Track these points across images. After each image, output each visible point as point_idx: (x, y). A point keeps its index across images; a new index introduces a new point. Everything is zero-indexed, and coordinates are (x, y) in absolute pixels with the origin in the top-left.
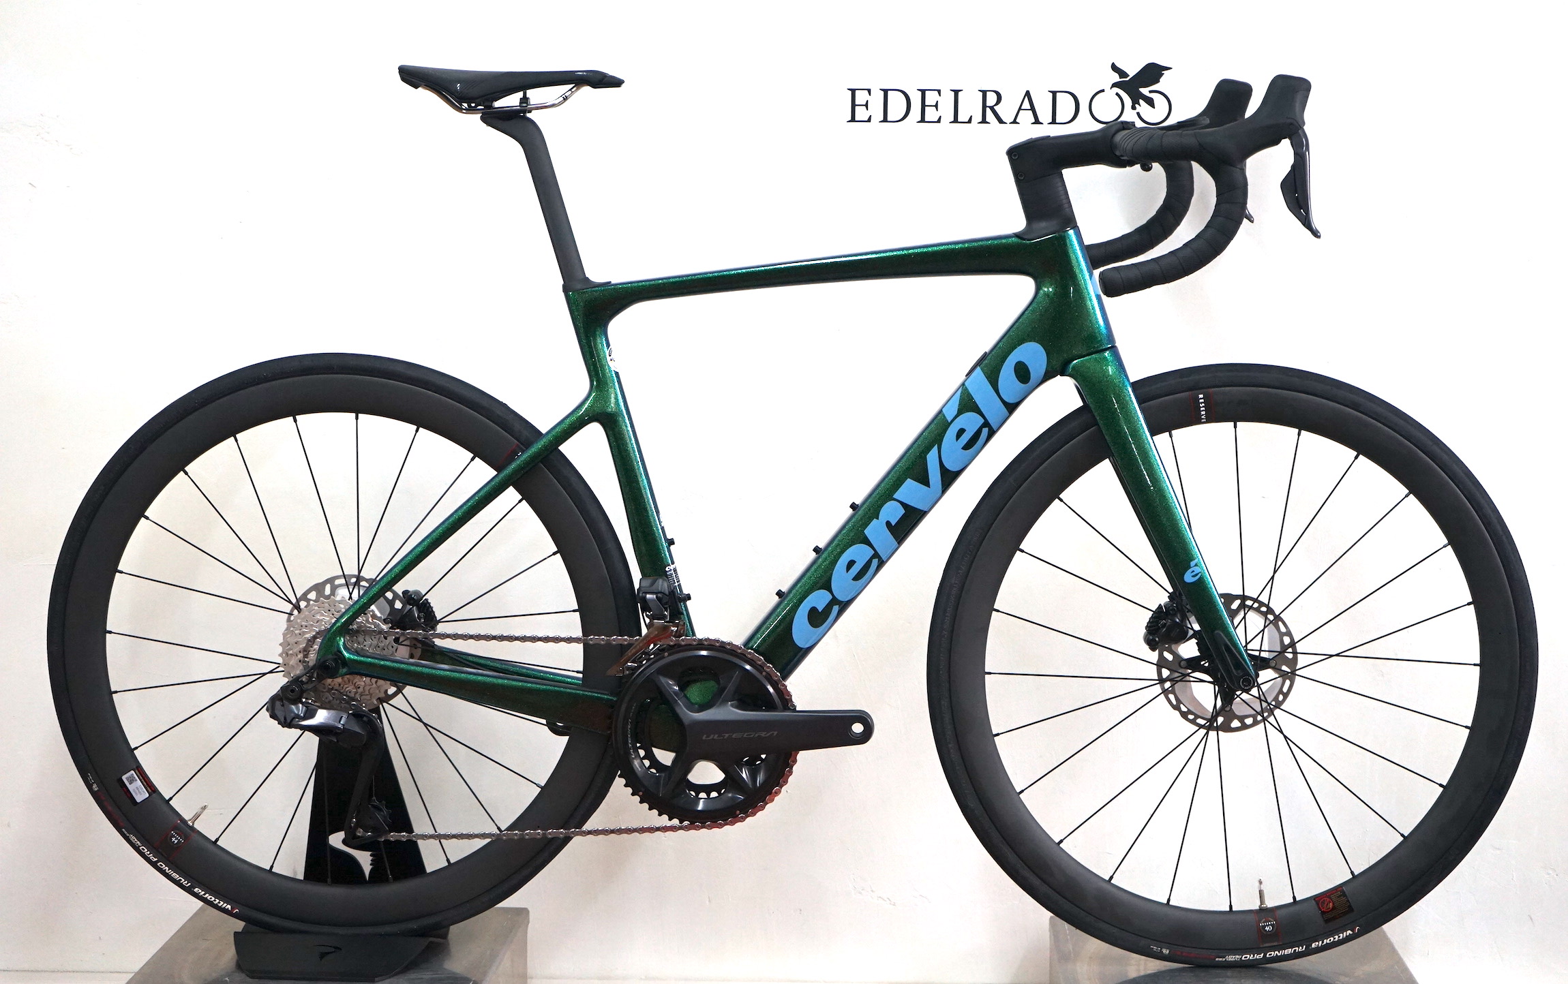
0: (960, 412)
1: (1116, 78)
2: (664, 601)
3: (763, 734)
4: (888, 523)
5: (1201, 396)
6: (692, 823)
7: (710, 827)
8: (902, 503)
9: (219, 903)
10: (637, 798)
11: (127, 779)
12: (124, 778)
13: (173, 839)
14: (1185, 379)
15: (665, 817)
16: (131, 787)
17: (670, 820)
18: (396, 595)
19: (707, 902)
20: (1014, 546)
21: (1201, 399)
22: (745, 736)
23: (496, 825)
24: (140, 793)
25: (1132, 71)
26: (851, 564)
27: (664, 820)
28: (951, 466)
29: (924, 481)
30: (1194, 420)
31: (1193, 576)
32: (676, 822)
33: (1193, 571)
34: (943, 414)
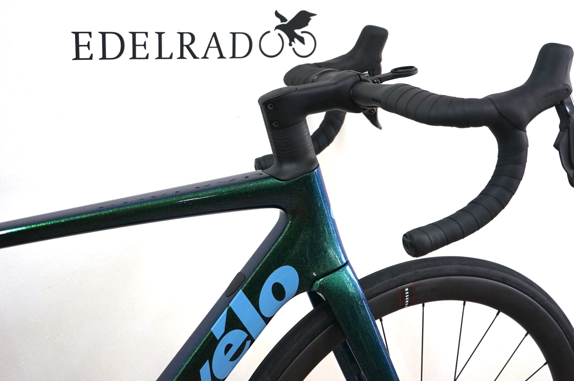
0: (227, 330)
1: (278, 22)
21: (407, 291)
25: (289, 17)
34: (212, 333)
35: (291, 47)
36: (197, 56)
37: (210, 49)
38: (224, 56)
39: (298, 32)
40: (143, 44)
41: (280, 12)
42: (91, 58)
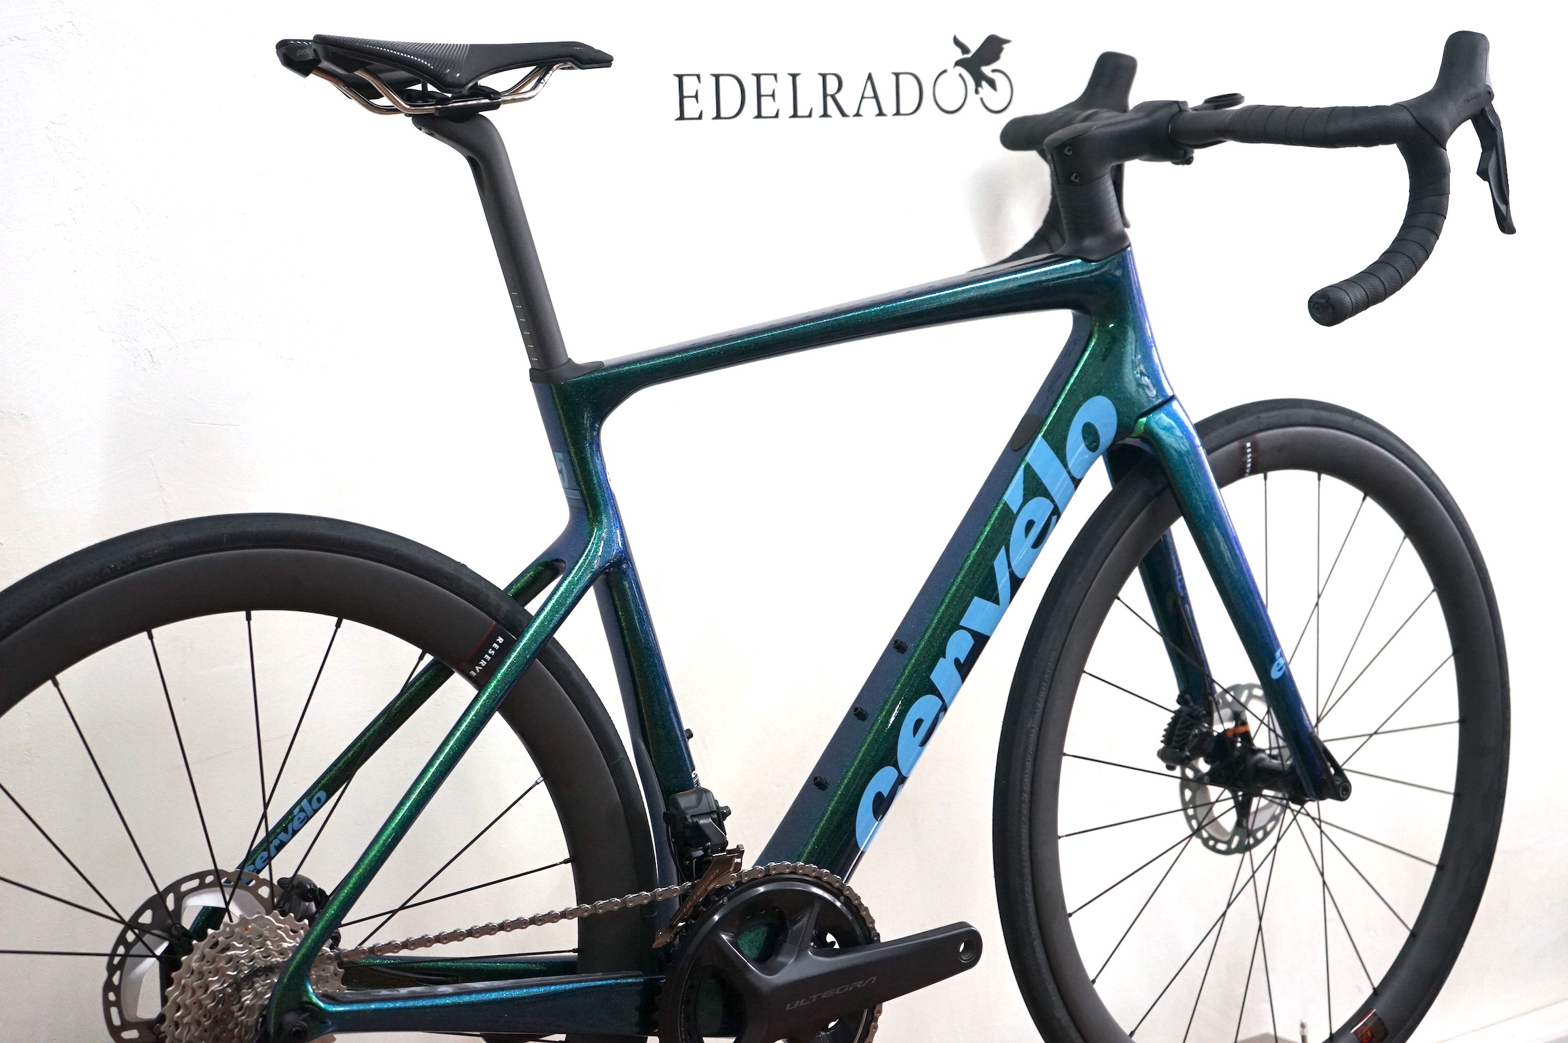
0: (1026, 499)
1: (959, 55)
3: (859, 985)
4: (957, 661)
5: (1248, 445)
8: (969, 631)
14: (1233, 425)
22: (837, 992)
25: (974, 46)
26: (918, 723)
28: (1019, 569)
29: (993, 596)
33: (1279, 664)
34: (1006, 504)
35: (979, 96)
36: (847, 112)
37: (864, 100)
38: (885, 111)
39: (986, 70)
40: (771, 93)
42: (700, 117)
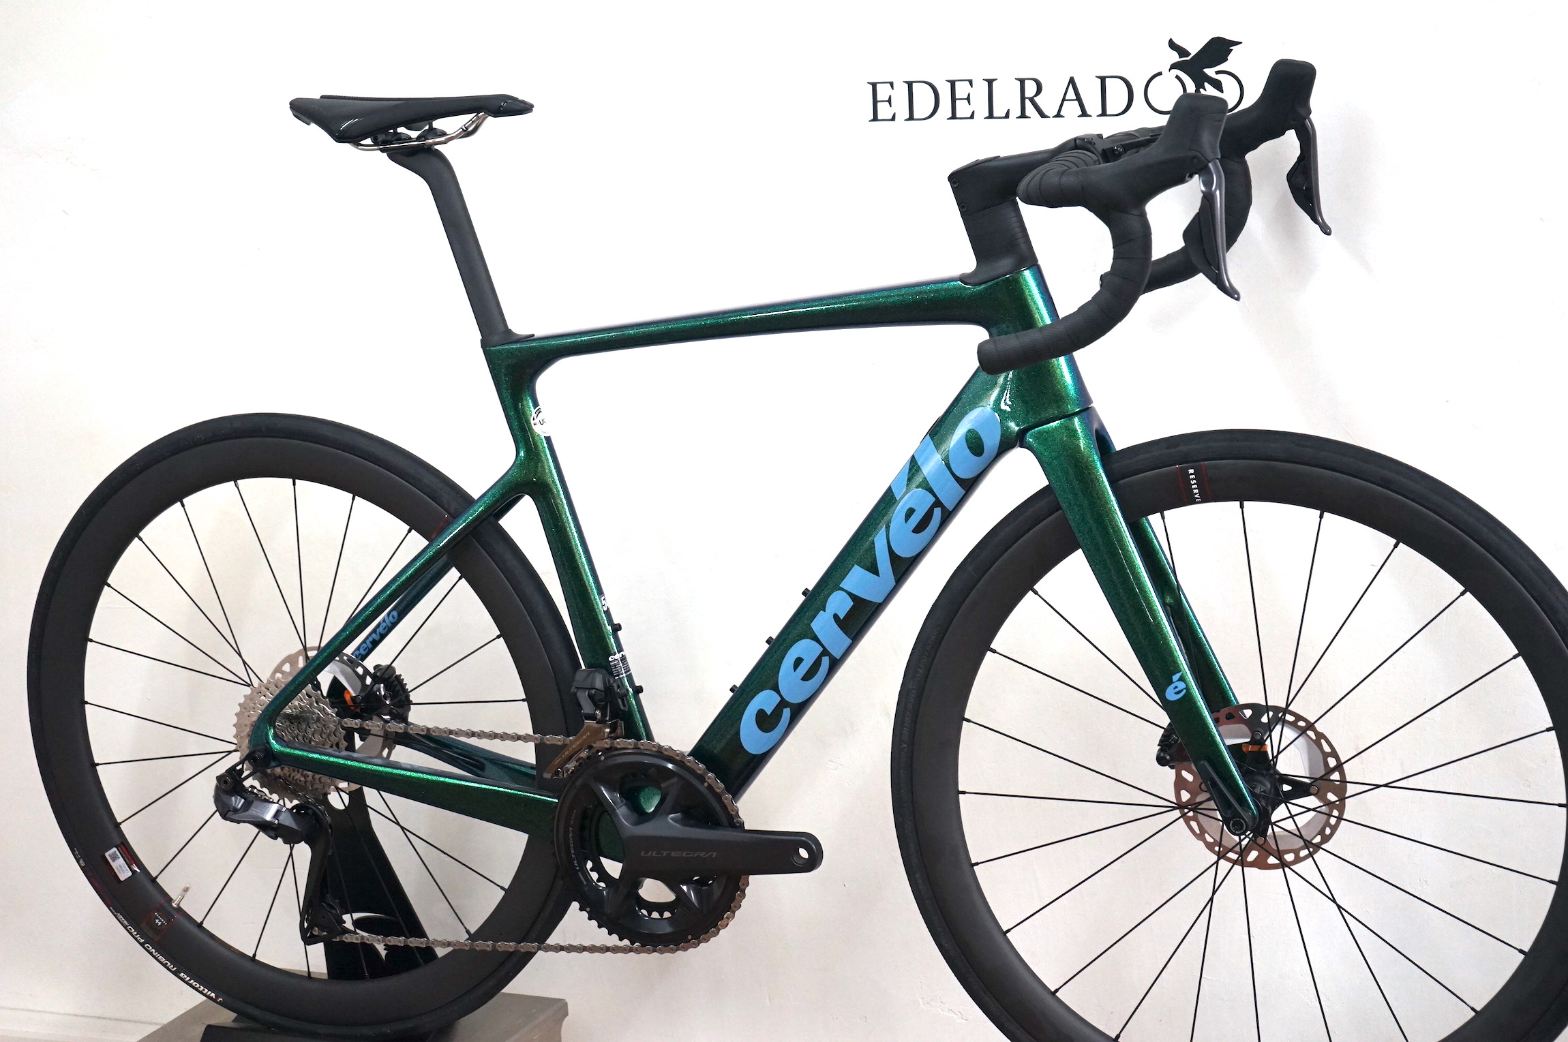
0: (908, 488)
1: (1175, 57)
2: (597, 698)
3: (702, 854)
4: (836, 617)
5: (1191, 471)
6: (643, 946)
7: (662, 952)
8: (850, 594)
9: (204, 990)
10: (585, 914)
11: (109, 855)
12: (107, 854)
13: (157, 921)
14: (1173, 450)
15: (615, 937)
16: (114, 865)
17: (621, 939)
18: (366, 671)
19: (768, 1001)
20: (984, 646)
21: (1192, 474)
22: (684, 855)
23: (465, 928)
24: (123, 871)
25: (1194, 48)
26: (798, 662)
27: (614, 940)
28: (904, 552)
29: (873, 569)
30: (1185, 499)
31: (1177, 693)
32: (626, 942)
33: (1176, 687)
34: (890, 490)
36: (1047, 113)
37: (1065, 102)
38: (1089, 112)
39: (1210, 72)
40: (966, 97)
41: (1177, 41)
42: (893, 119)
